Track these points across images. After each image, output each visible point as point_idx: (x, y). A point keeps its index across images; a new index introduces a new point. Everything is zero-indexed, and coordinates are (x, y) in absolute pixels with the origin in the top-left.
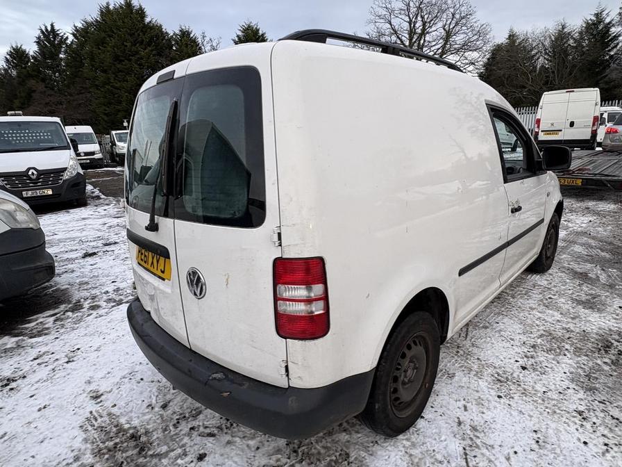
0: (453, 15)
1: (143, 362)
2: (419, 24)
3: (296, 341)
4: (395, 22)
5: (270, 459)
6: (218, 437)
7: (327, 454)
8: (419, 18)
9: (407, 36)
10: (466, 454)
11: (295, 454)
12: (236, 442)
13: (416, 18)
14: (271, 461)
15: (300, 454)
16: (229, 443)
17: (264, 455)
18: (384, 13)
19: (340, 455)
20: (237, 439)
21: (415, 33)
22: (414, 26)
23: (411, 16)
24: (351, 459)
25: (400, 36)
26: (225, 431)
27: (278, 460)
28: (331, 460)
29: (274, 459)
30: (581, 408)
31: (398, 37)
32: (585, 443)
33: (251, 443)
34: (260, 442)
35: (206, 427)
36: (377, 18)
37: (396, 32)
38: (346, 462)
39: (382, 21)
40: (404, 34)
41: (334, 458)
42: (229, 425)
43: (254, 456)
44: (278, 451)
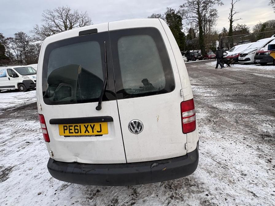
0: (82, 20)
1: (55, 200)
2: (68, 23)
3: (190, 133)
4: (57, 21)
5: (166, 196)
6: (137, 202)
7: (181, 182)
8: (68, 21)
9: (64, 28)
10: (213, 160)
11: (172, 189)
12: (146, 199)
13: (66, 21)
14: (167, 196)
15: (173, 188)
16: (144, 201)
17: (162, 196)
18: (50, 17)
19: (185, 180)
20: (146, 198)
21: (67, 27)
22: (66, 24)
23: (64, 19)
24: (190, 179)
25: (61, 28)
26: (137, 198)
27: (169, 194)
28: (185, 183)
29: (167, 195)
30: (222, 137)
31: (60, 28)
32: (231, 144)
33: (153, 195)
34: (155, 193)
35: (127, 203)
36: (47, 19)
37: (58, 26)
38: (189, 181)
39: (50, 20)
40: (63, 27)
41: (185, 182)
42: (135, 196)
43: (160, 199)
44: (165, 192)
